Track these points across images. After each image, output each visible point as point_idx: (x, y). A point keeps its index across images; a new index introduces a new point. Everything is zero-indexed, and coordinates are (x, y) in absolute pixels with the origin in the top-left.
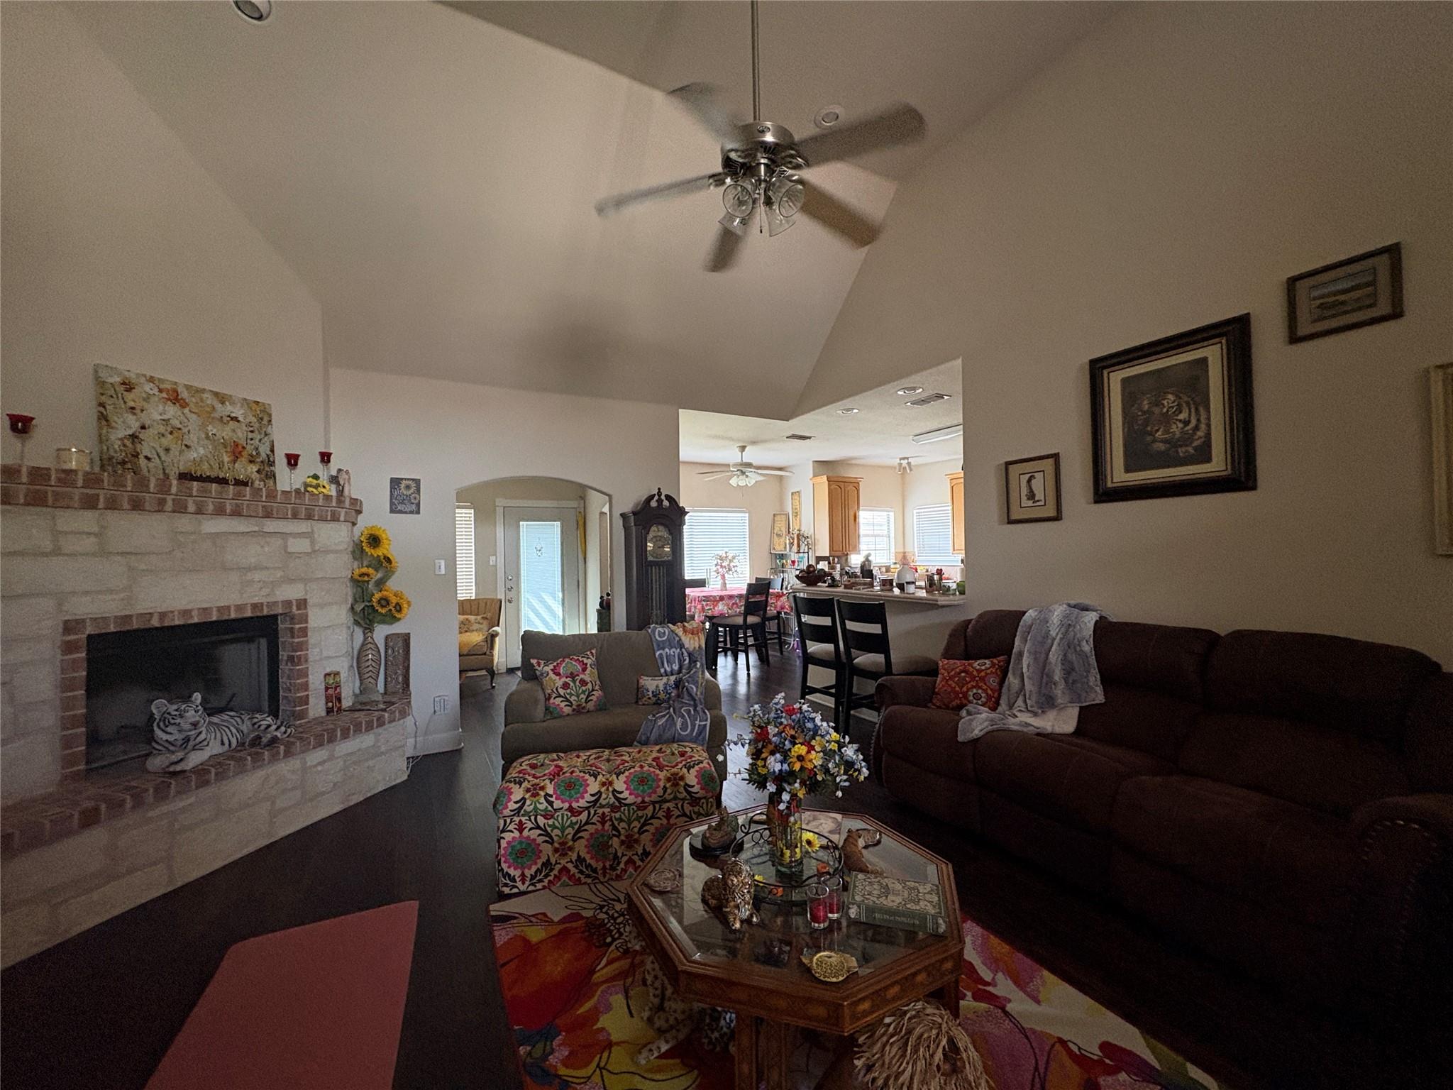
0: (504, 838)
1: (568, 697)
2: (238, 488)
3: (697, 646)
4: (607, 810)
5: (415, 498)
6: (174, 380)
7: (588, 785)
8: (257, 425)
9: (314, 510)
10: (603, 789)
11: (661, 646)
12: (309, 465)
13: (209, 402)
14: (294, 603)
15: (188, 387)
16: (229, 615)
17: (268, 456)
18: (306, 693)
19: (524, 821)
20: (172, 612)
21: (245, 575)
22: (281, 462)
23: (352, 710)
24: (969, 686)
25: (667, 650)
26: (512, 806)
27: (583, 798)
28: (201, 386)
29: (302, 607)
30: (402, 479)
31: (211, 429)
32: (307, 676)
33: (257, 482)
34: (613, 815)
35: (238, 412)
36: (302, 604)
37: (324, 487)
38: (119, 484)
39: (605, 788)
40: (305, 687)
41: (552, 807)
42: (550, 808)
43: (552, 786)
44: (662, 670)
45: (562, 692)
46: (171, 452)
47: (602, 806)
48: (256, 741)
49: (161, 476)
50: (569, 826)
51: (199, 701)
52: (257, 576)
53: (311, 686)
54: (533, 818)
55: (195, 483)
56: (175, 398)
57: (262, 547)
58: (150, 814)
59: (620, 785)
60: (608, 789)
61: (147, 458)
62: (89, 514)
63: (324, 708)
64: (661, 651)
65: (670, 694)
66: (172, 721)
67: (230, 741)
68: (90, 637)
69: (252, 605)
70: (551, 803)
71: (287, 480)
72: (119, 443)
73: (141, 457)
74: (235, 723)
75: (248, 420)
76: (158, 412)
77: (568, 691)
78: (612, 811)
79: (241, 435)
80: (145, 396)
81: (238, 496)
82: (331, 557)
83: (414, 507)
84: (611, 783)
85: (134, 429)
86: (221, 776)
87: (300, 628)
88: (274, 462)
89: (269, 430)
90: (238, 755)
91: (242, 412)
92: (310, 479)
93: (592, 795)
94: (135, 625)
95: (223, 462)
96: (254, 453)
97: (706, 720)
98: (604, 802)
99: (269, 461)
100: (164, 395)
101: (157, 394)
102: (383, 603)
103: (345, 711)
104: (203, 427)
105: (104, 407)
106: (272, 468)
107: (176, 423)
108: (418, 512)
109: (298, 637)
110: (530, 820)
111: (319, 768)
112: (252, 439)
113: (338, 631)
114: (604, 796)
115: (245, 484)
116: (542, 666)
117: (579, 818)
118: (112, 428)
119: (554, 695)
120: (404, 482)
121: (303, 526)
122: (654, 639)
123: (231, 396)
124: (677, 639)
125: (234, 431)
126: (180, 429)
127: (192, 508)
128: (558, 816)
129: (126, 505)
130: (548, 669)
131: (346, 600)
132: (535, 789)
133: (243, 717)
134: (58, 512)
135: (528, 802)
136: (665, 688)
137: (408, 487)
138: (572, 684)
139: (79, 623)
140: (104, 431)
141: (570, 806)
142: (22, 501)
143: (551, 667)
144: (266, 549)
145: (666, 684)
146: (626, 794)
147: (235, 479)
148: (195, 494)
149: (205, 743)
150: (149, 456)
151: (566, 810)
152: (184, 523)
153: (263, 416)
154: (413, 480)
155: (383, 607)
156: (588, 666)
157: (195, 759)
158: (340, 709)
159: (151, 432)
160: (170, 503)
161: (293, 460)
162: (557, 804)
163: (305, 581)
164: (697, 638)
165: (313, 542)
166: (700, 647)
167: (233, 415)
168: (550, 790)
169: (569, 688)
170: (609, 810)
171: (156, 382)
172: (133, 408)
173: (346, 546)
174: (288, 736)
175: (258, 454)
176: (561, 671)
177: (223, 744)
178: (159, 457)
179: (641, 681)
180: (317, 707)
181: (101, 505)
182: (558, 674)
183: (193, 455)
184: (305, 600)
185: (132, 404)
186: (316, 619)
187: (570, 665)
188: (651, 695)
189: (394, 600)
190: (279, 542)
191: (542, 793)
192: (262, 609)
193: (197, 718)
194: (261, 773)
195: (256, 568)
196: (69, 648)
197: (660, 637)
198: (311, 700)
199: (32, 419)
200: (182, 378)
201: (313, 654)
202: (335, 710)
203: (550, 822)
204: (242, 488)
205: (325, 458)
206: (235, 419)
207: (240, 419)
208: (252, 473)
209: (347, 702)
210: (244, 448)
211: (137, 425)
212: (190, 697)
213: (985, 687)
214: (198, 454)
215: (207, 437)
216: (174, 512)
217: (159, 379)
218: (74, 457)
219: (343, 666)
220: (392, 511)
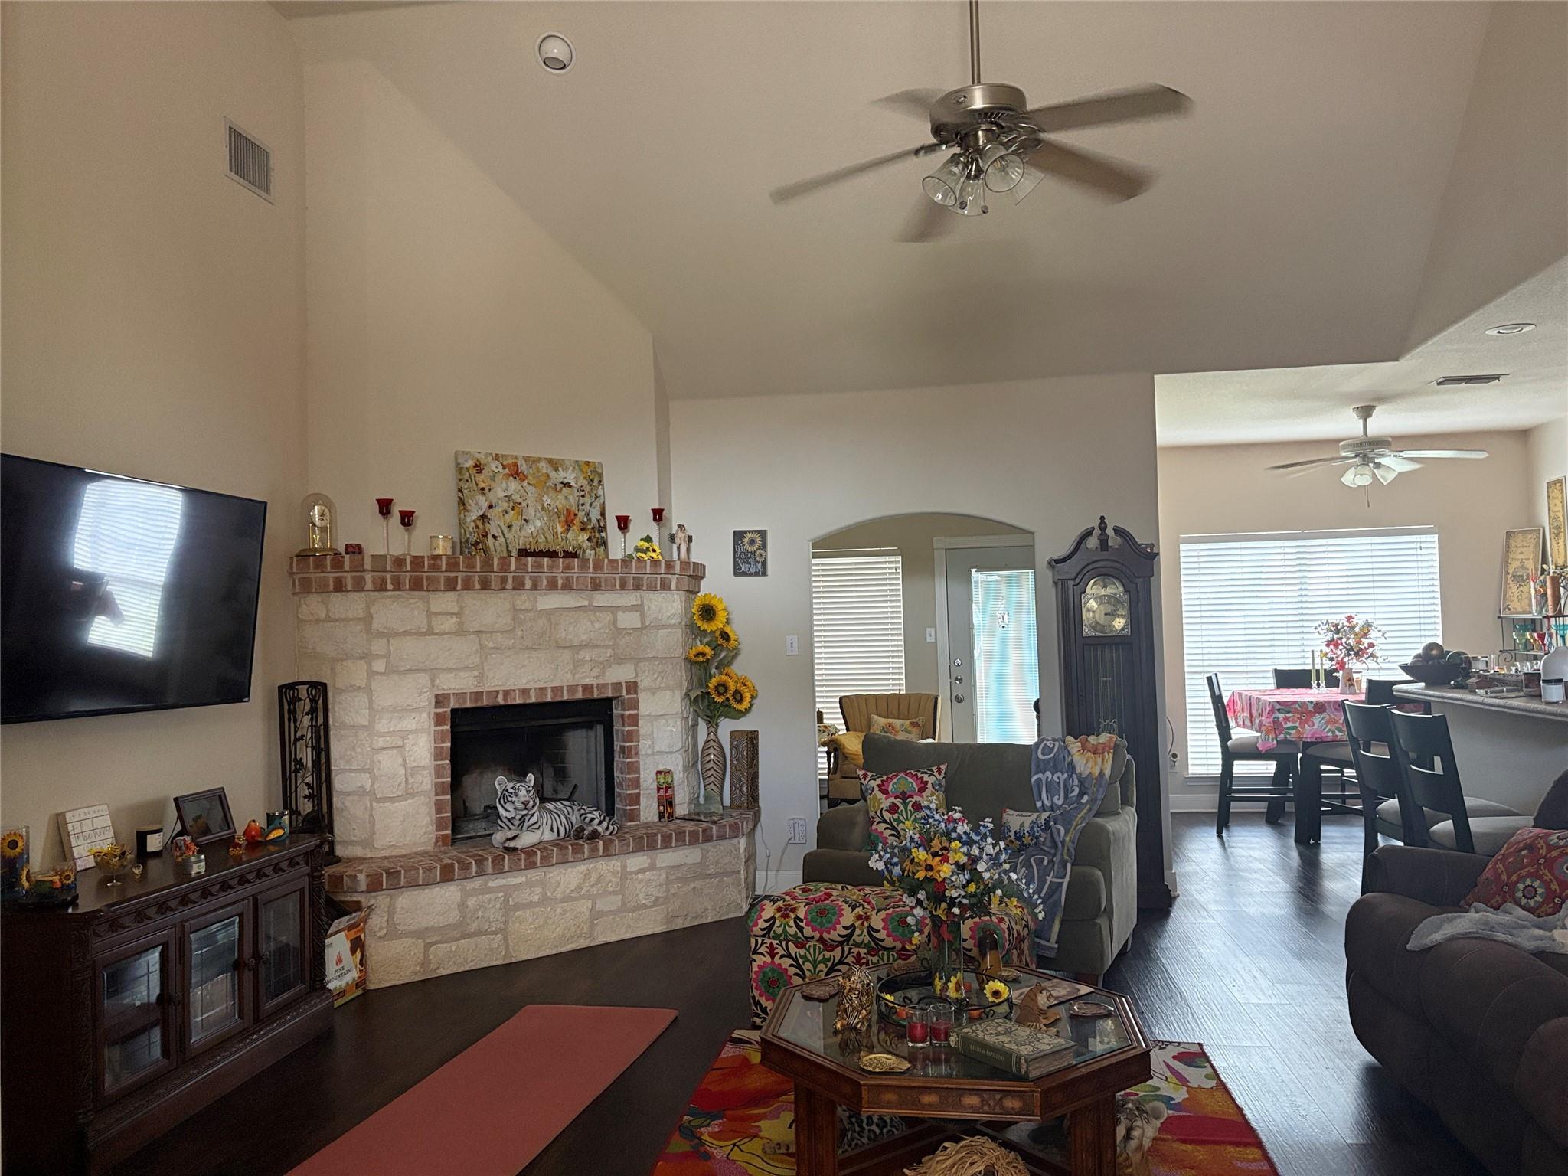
0: (755, 961)
1: (895, 823)
2: (567, 561)
3: (1096, 772)
4: (863, 951)
5: (761, 556)
6: (515, 454)
7: (842, 915)
8: (588, 488)
9: (642, 578)
10: (857, 924)
11: (1042, 767)
12: (642, 525)
13: (544, 471)
14: (624, 685)
15: (526, 459)
16: (562, 696)
17: (598, 521)
18: (637, 791)
19: (775, 946)
20: (514, 690)
21: (578, 654)
22: (612, 524)
23: (683, 819)
24: (1523, 872)
25: (1048, 774)
26: (762, 924)
27: (835, 930)
28: (536, 455)
29: (632, 692)
30: (745, 532)
31: (547, 500)
32: (637, 771)
33: (588, 552)
34: (870, 958)
35: (570, 476)
36: (633, 687)
37: (654, 551)
38: (470, 566)
39: (860, 922)
40: (636, 783)
41: (802, 934)
42: (799, 934)
43: (805, 910)
44: (1039, 804)
45: (887, 816)
46: (513, 529)
47: (857, 945)
48: (579, 833)
49: (505, 554)
50: (820, 962)
51: (532, 783)
52: (586, 655)
53: (643, 785)
54: (784, 943)
55: (530, 559)
56: (516, 473)
57: (592, 623)
58: (491, 884)
59: (877, 922)
60: (863, 924)
61: (494, 537)
62: (451, 596)
63: (657, 812)
64: (1040, 775)
65: (1037, 838)
66: (510, 799)
67: (558, 828)
68: (453, 710)
69: (583, 686)
70: (801, 929)
71: (619, 546)
72: (473, 524)
73: (490, 536)
74: (566, 812)
75: (579, 484)
76: (504, 489)
77: (896, 816)
78: (869, 953)
79: (572, 499)
80: (491, 474)
81: (567, 568)
82: (662, 633)
83: (759, 566)
84: (868, 918)
85: (484, 510)
86: (546, 862)
87: (630, 715)
88: (605, 527)
89: (600, 492)
90: (563, 843)
91: (573, 476)
92: (642, 543)
93: (845, 928)
94: (485, 702)
95: (557, 533)
96: (586, 520)
97: (1064, 877)
98: (859, 940)
99: (600, 526)
100: (507, 471)
101: (501, 470)
102: (721, 689)
103: (677, 818)
104: (539, 499)
105: (462, 492)
106: (603, 534)
107: (517, 498)
108: (764, 573)
109: (629, 726)
110: (781, 946)
111: (640, 876)
112: (583, 505)
113: (670, 721)
114: (858, 932)
115: (574, 555)
116: (868, 779)
117: (832, 953)
118: (467, 511)
119: (877, 820)
120: (748, 536)
121: (631, 598)
122: (1034, 756)
123: (563, 460)
124: (1068, 760)
125: (566, 498)
126: (520, 504)
127: (528, 584)
128: (810, 946)
129: (477, 586)
130: (873, 784)
131: (681, 685)
132: (786, 910)
133: (574, 807)
134: (432, 595)
135: (778, 923)
136: (1032, 828)
137: (752, 542)
138: (901, 807)
139: (446, 696)
140: (462, 515)
141: (821, 937)
142: (407, 587)
143: (879, 781)
144: (597, 625)
145: (1033, 823)
146: (882, 935)
147: (564, 551)
148: (530, 570)
149: (536, 826)
150: (496, 534)
151: (818, 941)
152: (523, 599)
153: (594, 476)
154: (758, 532)
155: (720, 694)
156: (929, 786)
157: (527, 839)
158: (671, 815)
159: (498, 510)
160: (510, 580)
161: (623, 523)
162: (808, 931)
163: (636, 661)
164: (1099, 760)
165: (643, 616)
166: (1101, 774)
167: (565, 481)
168: (801, 914)
169: (896, 812)
170: (865, 951)
171: (501, 459)
172: (483, 489)
173: (679, 620)
174: (610, 834)
175: (589, 520)
176: (890, 788)
177: (552, 830)
178: (503, 534)
179: (1005, 815)
180: (648, 810)
181: (459, 587)
182: (885, 792)
183: (530, 529)
184: (635, 683)
185: (482, 485)
186: (647, 706)
187: (902, 781)
188: (1013, 838)
189: (732, 687)
190: (609, 617)
191: (792, 915)
192: (592, 692)
193: (528, 799)
194: (582, 868)
195: (586, 646)
196: (439, 720)
197: (1043, 754)
198: (643, 801)
199: (414, 512)
200: (520, 450)
201: (644, 746)
202: (667, 815)
203: (802, 952)
204: (570, 560)
205: (658, 515)
206: (567, 485)
207: (573, 484)
208: (583, 542)
209: (681, 810)
210: (576, 515)
211: (486, 505)
212: (525, 776)
213: (1548, 876)
214: (535, 528)
215: (543, 509)
216: (514, 589)
217: (503, 456)
218: (441, 543)
219: (676, 764)
220: (736, 574)
